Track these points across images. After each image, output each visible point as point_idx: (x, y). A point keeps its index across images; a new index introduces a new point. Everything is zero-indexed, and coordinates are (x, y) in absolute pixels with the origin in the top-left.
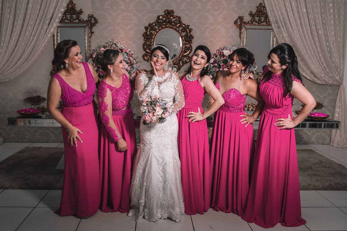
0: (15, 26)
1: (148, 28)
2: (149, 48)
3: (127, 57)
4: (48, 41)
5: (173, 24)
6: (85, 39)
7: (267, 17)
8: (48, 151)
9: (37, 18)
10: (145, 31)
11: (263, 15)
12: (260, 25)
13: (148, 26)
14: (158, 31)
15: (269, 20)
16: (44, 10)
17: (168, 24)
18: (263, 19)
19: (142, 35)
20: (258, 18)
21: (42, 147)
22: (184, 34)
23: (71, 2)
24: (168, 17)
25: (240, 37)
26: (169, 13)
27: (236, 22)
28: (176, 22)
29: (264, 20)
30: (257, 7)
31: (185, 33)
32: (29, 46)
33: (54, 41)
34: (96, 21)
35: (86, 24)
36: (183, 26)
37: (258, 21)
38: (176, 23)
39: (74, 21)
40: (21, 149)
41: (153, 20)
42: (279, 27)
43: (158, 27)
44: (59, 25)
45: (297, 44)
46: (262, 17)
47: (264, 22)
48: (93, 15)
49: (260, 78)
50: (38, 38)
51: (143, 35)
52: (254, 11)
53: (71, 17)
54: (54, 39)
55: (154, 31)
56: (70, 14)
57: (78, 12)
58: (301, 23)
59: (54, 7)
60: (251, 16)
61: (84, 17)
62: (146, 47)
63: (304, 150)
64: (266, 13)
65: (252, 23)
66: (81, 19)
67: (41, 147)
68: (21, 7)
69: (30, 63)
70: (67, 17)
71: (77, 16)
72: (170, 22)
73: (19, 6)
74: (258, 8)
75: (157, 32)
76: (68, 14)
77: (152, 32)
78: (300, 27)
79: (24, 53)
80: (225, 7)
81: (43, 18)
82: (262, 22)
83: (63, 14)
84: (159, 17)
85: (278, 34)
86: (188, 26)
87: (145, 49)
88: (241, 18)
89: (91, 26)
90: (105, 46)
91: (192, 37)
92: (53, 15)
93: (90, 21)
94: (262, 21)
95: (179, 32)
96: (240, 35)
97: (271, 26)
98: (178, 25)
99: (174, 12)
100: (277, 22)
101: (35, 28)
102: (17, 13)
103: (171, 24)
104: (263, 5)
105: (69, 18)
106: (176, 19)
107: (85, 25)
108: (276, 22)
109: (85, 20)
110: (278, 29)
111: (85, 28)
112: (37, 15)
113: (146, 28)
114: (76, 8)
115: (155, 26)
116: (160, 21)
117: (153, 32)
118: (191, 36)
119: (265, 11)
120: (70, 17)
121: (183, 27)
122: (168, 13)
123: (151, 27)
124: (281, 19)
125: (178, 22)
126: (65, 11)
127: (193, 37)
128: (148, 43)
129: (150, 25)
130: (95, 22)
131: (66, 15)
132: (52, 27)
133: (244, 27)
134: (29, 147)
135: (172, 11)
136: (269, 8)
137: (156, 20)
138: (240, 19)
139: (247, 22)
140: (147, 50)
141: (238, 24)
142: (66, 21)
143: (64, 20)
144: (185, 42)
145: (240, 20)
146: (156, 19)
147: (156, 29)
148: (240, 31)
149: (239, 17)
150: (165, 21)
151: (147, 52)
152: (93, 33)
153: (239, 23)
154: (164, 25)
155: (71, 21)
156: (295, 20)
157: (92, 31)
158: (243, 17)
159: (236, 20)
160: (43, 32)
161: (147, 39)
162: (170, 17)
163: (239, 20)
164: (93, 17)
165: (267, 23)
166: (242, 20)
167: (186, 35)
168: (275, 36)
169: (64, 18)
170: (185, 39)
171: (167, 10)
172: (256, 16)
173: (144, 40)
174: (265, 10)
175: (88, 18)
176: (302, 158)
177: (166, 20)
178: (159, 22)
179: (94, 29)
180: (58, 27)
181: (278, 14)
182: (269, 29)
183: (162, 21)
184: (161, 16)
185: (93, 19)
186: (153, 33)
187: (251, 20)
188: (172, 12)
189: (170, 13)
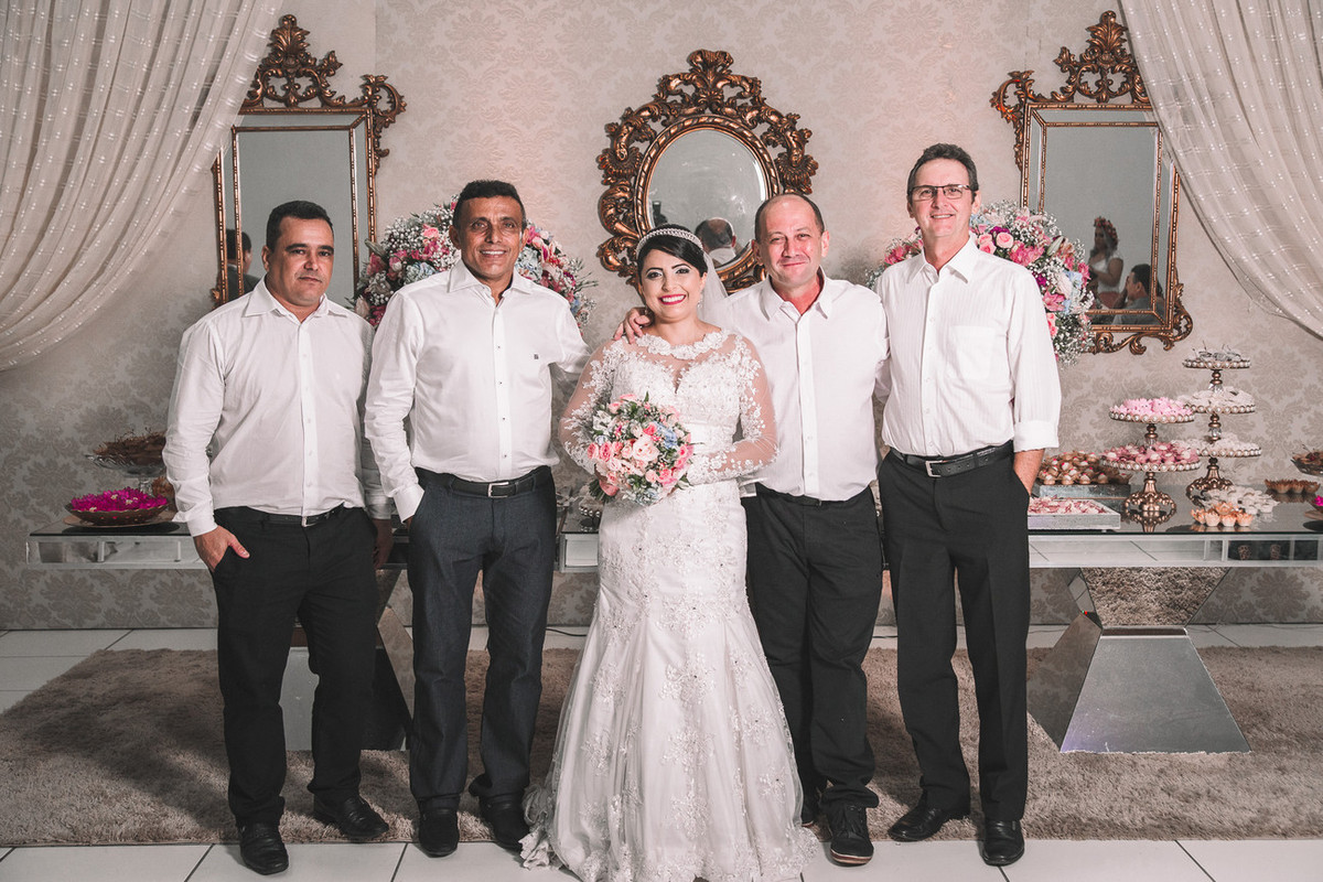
0: (44, 125)
1: (620, 128)
2: (625, 217)
3: (535, 264)
4: (191, 193)
5: (729, 110)
6: (352, 179)
7: (1133, 72)
8: (198, 666)
9: (142, 93)
10: (606, 143)
11: (1119, 61)
12: (1106, 108)
13: (620, 122)
14: (666, 143)
15: (1143, 86)
16: (174, 59)
17: (708, 111)
18: (1117, 80)
19: (597, 160)
20: (1097, 76)
21: (169, 651)
22: (774, 153)
23: (288, 23)
24: (705, 84)
25: (1017, 162)
26: (709, 65)
27: (998, 99)
28: (740, 102)
29: (1123, 83)
30: (1092, 30)
31: (781, 149)
32: (109, 215)
33: (217, 191)
34: (398, 105)
35: (354, 118)
36: (773, 118)
37: (1094, 89)
38: (742, 106)
39: (301, 105)
40: (77, 661)
41: (643, 95)
42: (1187, 116)
43: (663, 123)
44: (238, 121)
45: (1271, 187)
46: (1113, 72)
47: (1121, 92)
48: (386, 78)
49: (1106, 335)
50: (149, 177)
51: (601, 162)
52: (1078, 48)
53: (291, 88)
54: (216, 184)
55: (647, 143)
56: (286, 74)
57: (317, 64)
58: (1286, 91)
59: (214, 45)
60: (1063, 71)
61: (347, 86)
62: (612, 211)
63: (1314, 648)
64: (1131, 56)
65: (1071, 99)
66: (334, 93)
67: (163, 650)
68: (72, 43)
69: (112, 289)
70: (273, 87)
71: (316, 84)
72: (715, 104)
73: (61, 42)
74: (1094, 37)
75: (660, 148)
76: (277, 76)
77: (638, 149)
78: (1281, 110)
79: (88, 246)
80: (950, 34)
81: (168, 94)
82: (1115, 95)
83: (256, 76)
84: (666, 81)
85: (1183, 145)
86: (793, 119)
87: (607, 223)
88: (1020, 80)
89: (375, 125)
90: (442, 221)
91: (809, 166)
92: (211, 78)
93: (371, 105)
94: (1114, 88)
95: (753, 145)
96: (1017, 153)
97: (1151, 110)
98: (749, 116)
99: (730, 61)
100: (1181, 94)
101: (134, 134)
102: (52, 75)
103: (721, 113)
104: (1119, 20)
105: (281, 93)
106: (739, 89)
107: (348, 120)
108: (1176, 94)
109: (347, 101)
110: (1186, 120)
111: (350, 135)
112: (140, 79)
113: (613, 132)
114: (308, 50)
115: (650, 122)
116: (670, 99)
117: (642, 147)
118: (806, 160)
119: (1125, 45)
120: (283, 88)
121: (769, 122)
122: (705, 63)
123: (635, 127)
124: (1199, 77)
125: (748, 101)
126: (264, 60)
127: (815, 167)
128: (621, 194)
129: (629, 116)
130: (394, 107)
131: (265, 79)
132: (210, 132)
133: (1035, 117)
134: (113, 653)
135: (724, 54)
136: (1144, 34)
137: (656, 96)
138: (1017, 83)
139: (1049, 97)
140: (618, 225)
141: (1009, 107)
142: (268, 104)
143: (261, 101)
144: (782, 189)
145: (1017, 87)
146: (656, 92)
147: (655, 133)
148: (1018, 135)
149: (1011, 74)
150: (695, 100)
151: (618, 234)
152: (385, 153)
153: (1012, 101)
154: (689, 116)
155: (290, 104)
156: (1261, 83)
157: (382, 147)
158: (1030, 72)
159: (1000, 90)
160: (169, 154)
161: (618, 176)
162: (715, 83)
163: (1012, 89)
164: (385, 87)
165: (1134, 96)
166: (1024, 89)
167: (786, 159)
168: (1173, 154)
169: (259, 91)
170: (781, 175)
171: (700, 52)
172: (1088, 70)
173: (606, 183)
174: (1125, 40)
175: (361, 90)
176: (1303, 686)
177: (696, 98)
178: (668, 106)
179: (389, 138)
180: (235, 130)
181: (1185, 57)
182: (1143, 124)
183: (679, 99)
184: (678, 76)
185: (384, 93)
186: (642, 151)
187: (1065, 85)
188: (721, 61)
189: (716, 63)
